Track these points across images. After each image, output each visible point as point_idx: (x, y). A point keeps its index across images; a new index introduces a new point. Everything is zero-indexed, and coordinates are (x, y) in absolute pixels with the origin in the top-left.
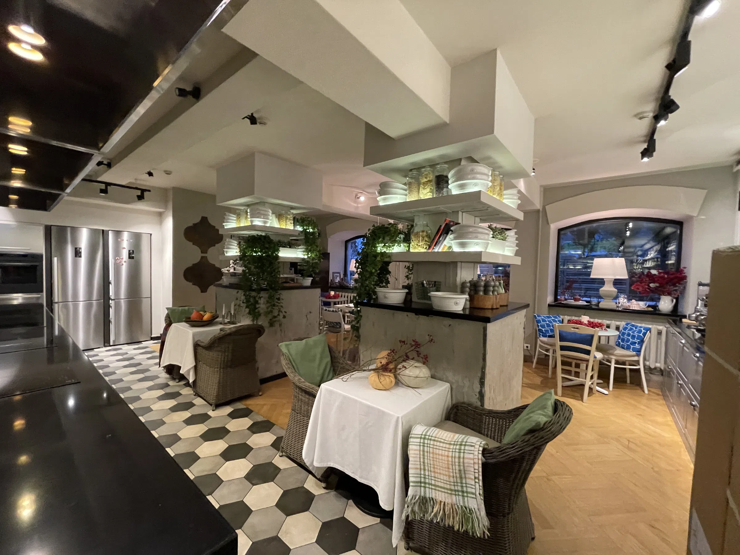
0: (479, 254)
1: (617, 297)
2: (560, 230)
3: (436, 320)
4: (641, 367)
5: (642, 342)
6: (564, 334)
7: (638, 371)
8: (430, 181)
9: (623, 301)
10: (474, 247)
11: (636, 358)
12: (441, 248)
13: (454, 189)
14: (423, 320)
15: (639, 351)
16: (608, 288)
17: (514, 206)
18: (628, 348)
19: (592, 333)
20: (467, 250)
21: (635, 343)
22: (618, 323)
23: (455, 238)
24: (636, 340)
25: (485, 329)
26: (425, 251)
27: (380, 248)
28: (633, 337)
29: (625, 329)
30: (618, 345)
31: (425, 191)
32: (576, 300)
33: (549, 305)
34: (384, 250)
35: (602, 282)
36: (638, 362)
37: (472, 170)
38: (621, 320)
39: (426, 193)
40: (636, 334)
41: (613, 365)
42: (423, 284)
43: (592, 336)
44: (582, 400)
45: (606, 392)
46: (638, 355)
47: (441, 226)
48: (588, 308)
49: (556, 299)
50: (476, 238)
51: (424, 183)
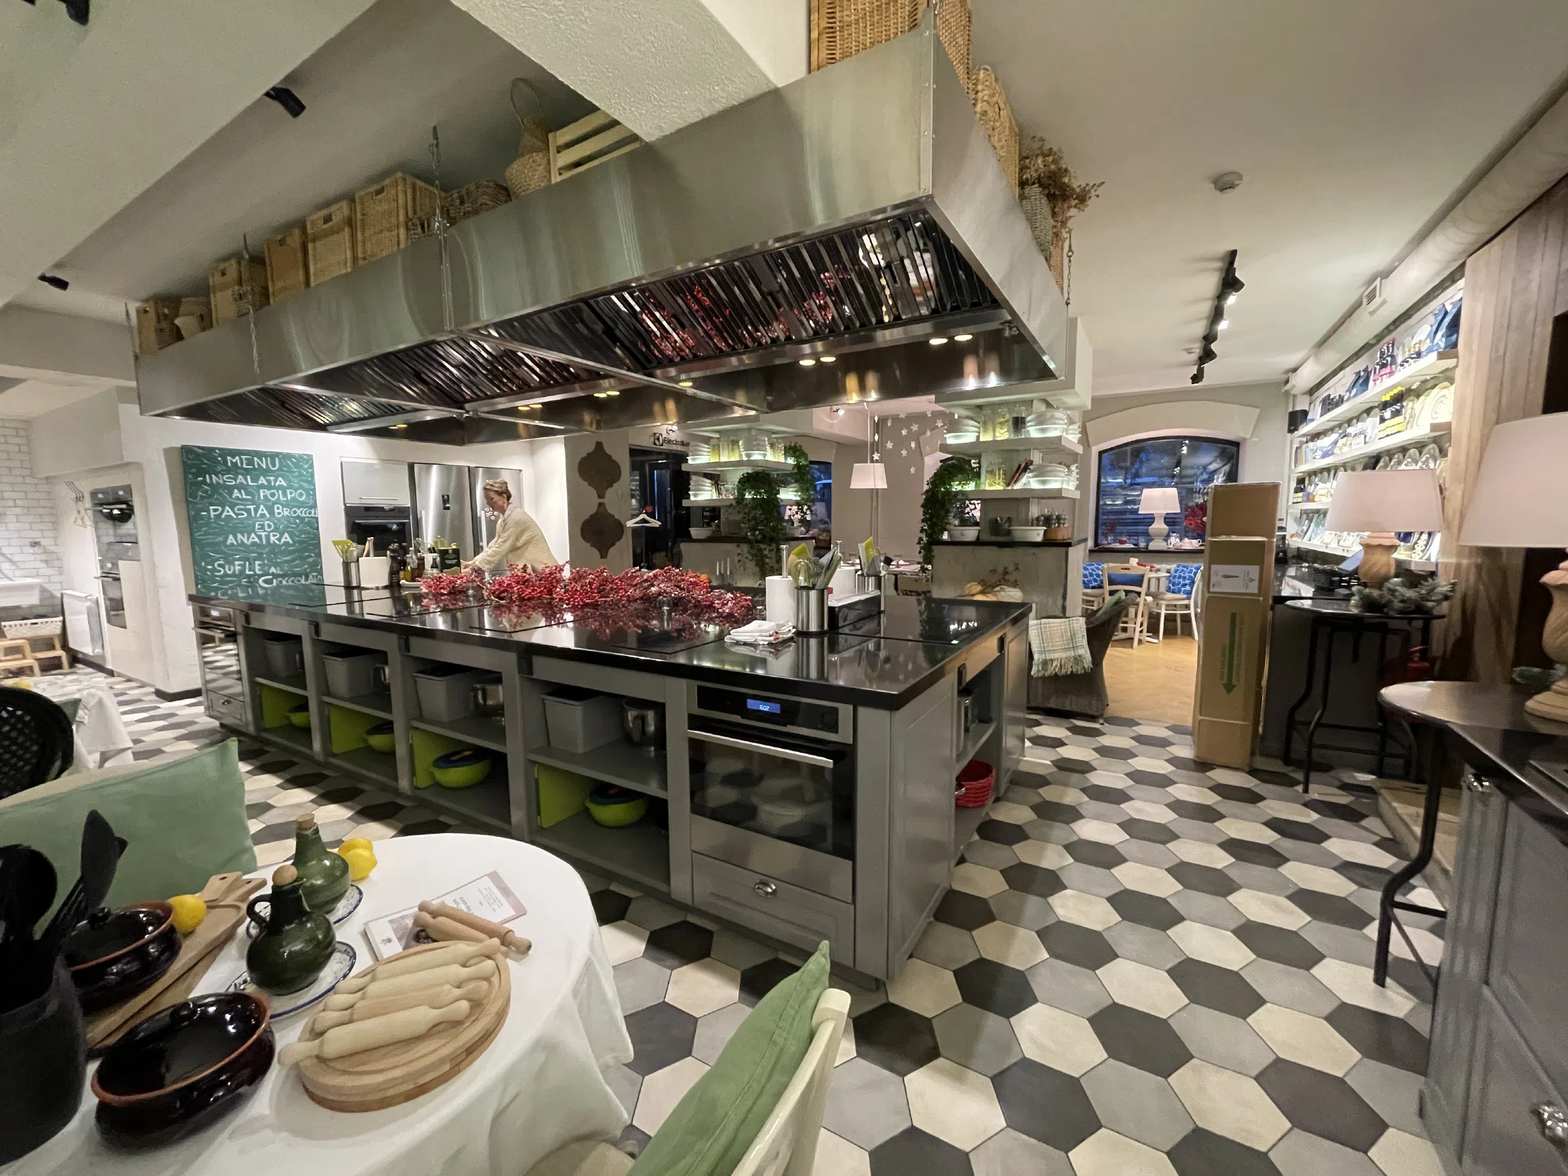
0: (1060, 490)
1: (1168, 536)
2: (1101, 453)
3: (1020, 551)
4: (1192, 612)
5: (1193, 582)
6: (1113, 577)
7: (1189, 615)
8: (1006, 421)
9: (1174, 541)
10: (1054, 484)
11: (1186, 602)
12: (1018, 486)
13: (1033, 432)
14: (1007, 552)
15: (1190, 593)
16: (1159, 526)
17: (1076, 441)
18: (1179, 592)
19: (1141, 573)
20: (1048, 486)
21: (1186, 585)
22: (1168, 567)
23: (1035, 476)
24: (1187, 582)
25: (1067, 553)
26: (1001, 488)
27: (956, 487)
28: (1184, 578)
29: (1176, 571)
30: (1169, 590)
31: (1002, 431)
32: (1122, 542)
33: (1091, 551)
34: (959, 488)
35: (1150, 519)
36: (1187, 607)
37: (1052, 416)
38: (1172, 562)
39: (1003, 434)
40: (1187, 575)
41: (1163, 612)
42: (996, 520)
43: (1142, 576)
44: (1132, 647)
45: (1155, 641)
46: (1189, 598)
47: (1020, 465)
48: (1135, 551)
49: (1096, 543)
50: (1056, 476)
51: (1000, 423)
